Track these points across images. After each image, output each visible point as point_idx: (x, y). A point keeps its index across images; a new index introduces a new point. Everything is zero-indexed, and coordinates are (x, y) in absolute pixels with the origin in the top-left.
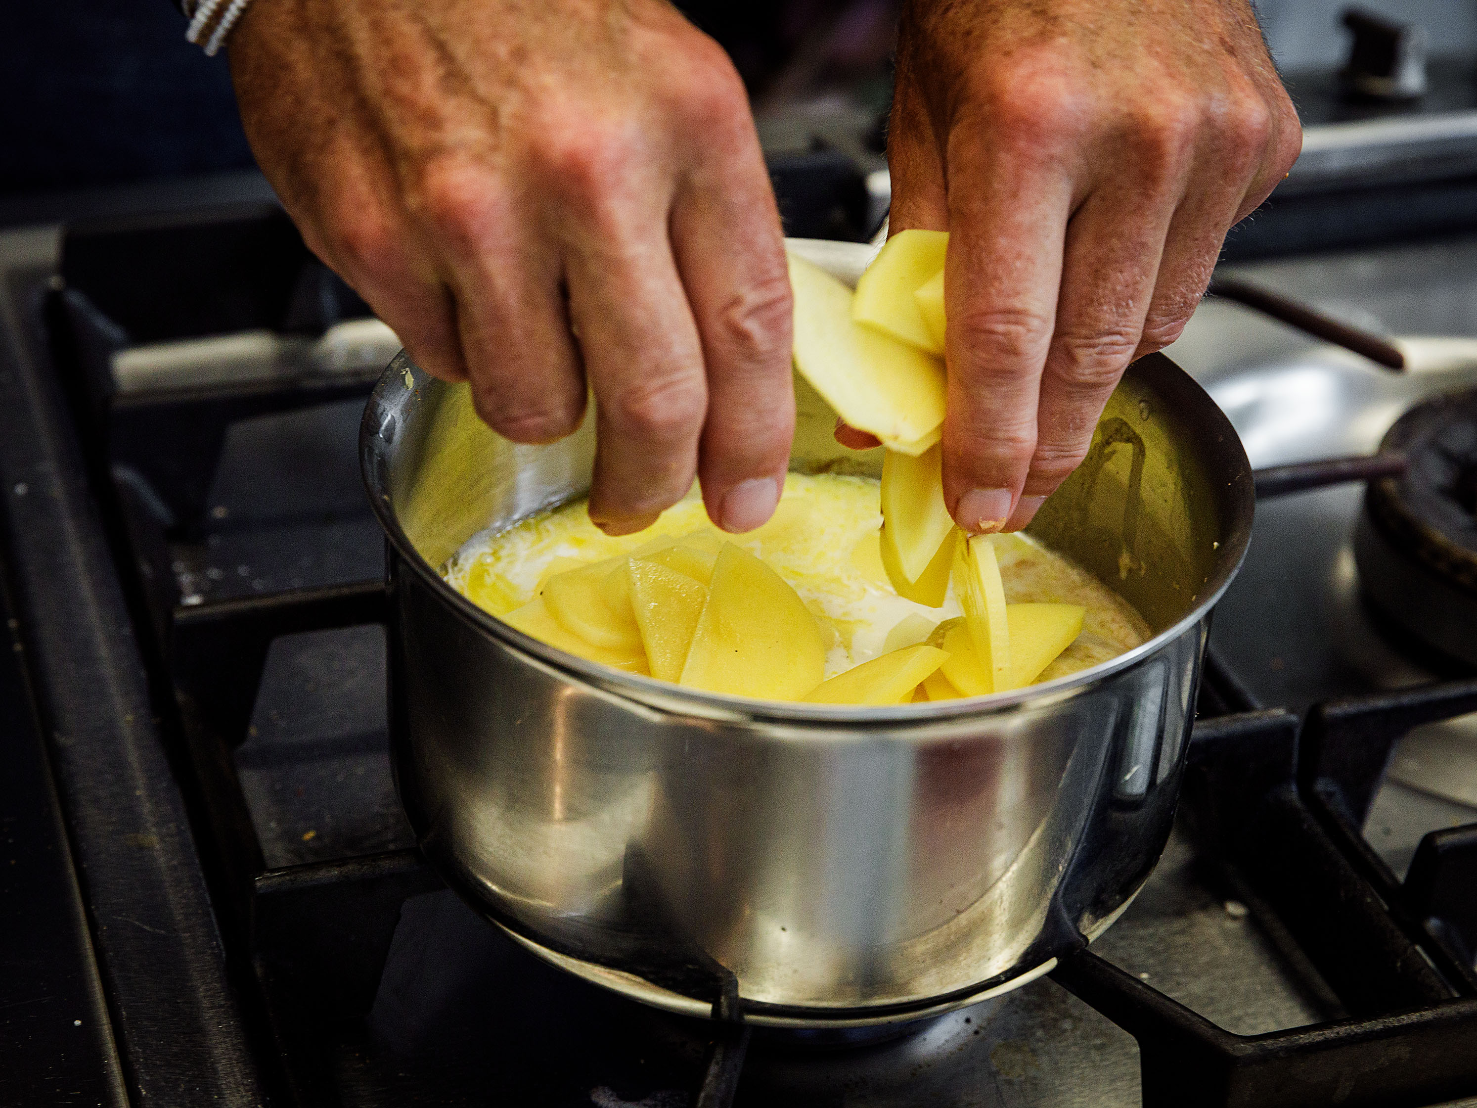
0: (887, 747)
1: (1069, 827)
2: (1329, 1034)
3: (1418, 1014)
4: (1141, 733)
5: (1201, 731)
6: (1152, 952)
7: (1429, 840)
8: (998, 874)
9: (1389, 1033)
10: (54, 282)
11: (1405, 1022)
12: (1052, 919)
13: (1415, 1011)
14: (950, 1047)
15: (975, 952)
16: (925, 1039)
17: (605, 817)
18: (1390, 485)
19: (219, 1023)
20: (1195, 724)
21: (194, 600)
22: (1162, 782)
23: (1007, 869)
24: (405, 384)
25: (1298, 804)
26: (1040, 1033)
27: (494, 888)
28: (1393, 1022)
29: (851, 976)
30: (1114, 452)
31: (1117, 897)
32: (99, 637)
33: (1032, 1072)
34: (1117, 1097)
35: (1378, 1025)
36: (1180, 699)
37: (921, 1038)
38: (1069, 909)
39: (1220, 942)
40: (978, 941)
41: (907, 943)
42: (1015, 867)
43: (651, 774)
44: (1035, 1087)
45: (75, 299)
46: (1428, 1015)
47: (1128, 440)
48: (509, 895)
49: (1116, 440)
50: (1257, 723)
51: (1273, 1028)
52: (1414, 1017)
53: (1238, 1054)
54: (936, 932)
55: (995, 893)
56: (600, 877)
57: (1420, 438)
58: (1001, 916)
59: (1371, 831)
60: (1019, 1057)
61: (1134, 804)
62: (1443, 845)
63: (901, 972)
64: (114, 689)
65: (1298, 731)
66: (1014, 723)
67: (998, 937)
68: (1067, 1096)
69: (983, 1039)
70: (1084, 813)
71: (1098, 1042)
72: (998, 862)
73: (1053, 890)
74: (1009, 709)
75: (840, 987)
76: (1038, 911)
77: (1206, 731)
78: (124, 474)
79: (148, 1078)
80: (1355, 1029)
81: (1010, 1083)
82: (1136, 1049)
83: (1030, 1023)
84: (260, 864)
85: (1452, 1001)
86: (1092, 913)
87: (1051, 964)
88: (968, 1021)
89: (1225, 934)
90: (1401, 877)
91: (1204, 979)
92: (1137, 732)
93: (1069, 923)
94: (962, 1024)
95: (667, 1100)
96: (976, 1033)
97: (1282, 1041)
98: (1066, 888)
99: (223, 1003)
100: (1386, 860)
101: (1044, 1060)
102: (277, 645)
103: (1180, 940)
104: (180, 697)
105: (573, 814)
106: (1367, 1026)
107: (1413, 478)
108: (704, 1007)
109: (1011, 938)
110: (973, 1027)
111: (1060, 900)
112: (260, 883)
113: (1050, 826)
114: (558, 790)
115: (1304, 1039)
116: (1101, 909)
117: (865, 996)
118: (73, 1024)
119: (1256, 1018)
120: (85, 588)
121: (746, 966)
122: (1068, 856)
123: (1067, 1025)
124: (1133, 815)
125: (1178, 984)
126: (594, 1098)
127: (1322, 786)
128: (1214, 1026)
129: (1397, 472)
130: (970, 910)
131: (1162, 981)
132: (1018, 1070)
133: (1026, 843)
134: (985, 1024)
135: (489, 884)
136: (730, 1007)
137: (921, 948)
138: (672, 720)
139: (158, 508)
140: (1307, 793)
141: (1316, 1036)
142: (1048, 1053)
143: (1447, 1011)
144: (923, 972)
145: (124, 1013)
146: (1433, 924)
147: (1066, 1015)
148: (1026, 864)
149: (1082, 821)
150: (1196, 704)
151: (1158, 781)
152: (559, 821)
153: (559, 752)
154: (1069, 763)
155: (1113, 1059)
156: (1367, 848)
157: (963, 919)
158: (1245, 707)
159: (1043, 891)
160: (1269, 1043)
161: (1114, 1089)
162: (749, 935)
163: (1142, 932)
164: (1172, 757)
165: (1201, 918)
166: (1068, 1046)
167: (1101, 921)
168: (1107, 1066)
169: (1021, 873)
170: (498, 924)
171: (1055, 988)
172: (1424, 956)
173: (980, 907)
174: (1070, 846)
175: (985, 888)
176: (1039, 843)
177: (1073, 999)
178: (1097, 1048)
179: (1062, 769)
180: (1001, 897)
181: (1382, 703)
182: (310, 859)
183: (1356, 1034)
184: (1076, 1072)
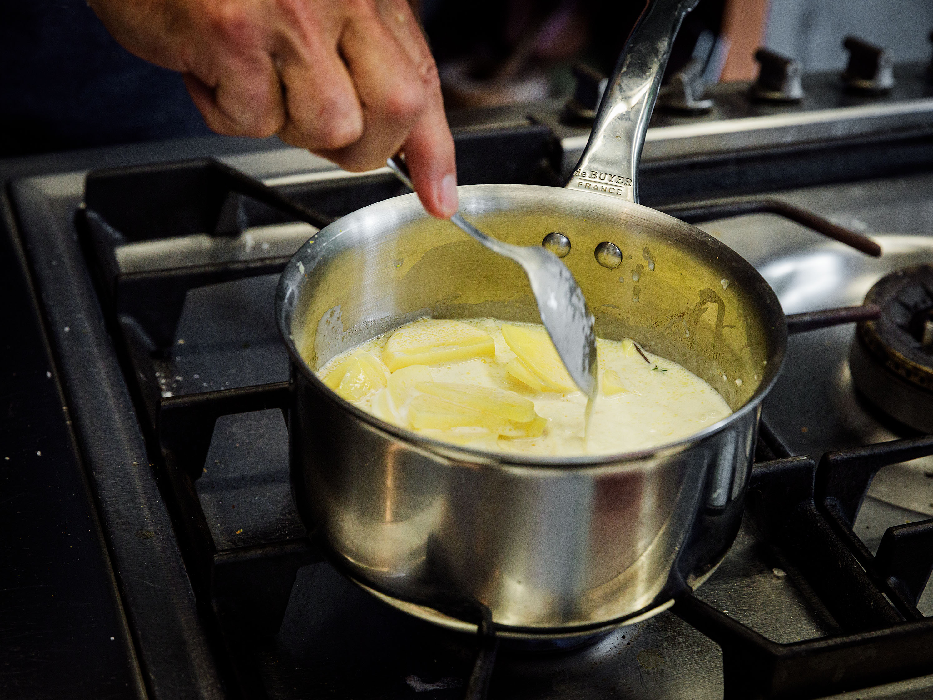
0: (577, 479)
1: (681, 525)
2: (831, 642)
3: (881, 631)
4: (723, 470)
5: (758, 469)
6: (730, 597)
7: (889, 532)
8: (640, 552)
9: (865, 642)
10: (82, 205)
11: (874, 636)
12: (672, 577)
13: (879, 629)
14: (613, 652)
15: (628, 596)
16: (599, 648)
17: (417, 519)
18: (871, 324)
19: (194, 639)
20: (754, 465)
21: (169, 395)
22: (735, 499)
23: (646, 548)
24: (299, 271)
25: (815, 511)
26: (665, 644)
27: (352, 560)
28: (867, 635)
29: (557, 610)
30: (707, 308)
31: (709, 566)
32: (116, 416)
33: (661, 667)
34: (709, 681)
35: (859, 637)
36: (745, 450)
37: (597, 647)
38: (681, 571)
39: (769, 592)
40: (630, 590)
41: (589, 591)
42: (650, 548)
43: (443, 495)
44: (662, 675)
45: (92, 215)
46: (887, 631)
47: (715, 302)
48: (361, 565)
49: (708, 301)
50: (791, 464)
51: (800, 639)
52: (879, 633)
53: (778, 654)
54: (605, 585)
55: (639, 563)
56: (414, 554)
57: (888, 297)
58: (643, 575)
59: (858, 527)
60: (653, 658)
61: (718, 511)
62: (898, 535)
63: (586, 608)
64: (126, 447)
65: (815, 470)
66: (650, 465)
67: (640, 587)
68: (681, 681)
69: (633, 647)
70: (690, 516)
71: (699, 649)
72: (641, 544)
73: (672, 561)
74: (647, 456)
75: (551, 616)
76: (664, 573)
77: (761, 470)
78: (126, 320)
79: (155, 669)
80: (846, 640)
81: (648, 673)
82: (721, 654)
83: (659, 638)
84: (212, 548)
85: (902, 623)
86: (694, 574)
87: (671, 603)
88: (624, 637)
89: (773, 587)
90: (874, 554)
91: (760, 613)
92: (720, 469)
93: (682, 580)
94: (620, 639)
95: (450, 683)
96: (628, 644)
97: (803, 647)
98: (680, 561)
99: (195, 627)
100: (866, 544)
101: (668, 659)
102: (220, 421)
103: (747, 591)
104: (164, 451)
105: (398, 517)
106: (852, 638)
107: (884, 319)
108: (473, 628)
109: (648, 588)
110: (627, 641)
111: (676, 567)
112: (216, 559)
113: (670, 525)
114: (389, 503)
115: (816, 645)
116: (699, 573)
117: (565, 621)
118: (110, 639)
119: (790, 635)
120: (107, 388)
121: (497, 604)
122: (680, 541)
123: (681, 640)
124: (718, 518)
125: (746, 616)
126: (408, 682)
127: (829, 501)
128: (765, 639)
129: (875, 317)
130: (625, 572)
131: (736, 614)
132: (653, 665)
133: (656, 534)
134: (633, 639)
135: (349, 559)
136: (488, 628)
137: (597, 594)
138: (455, 464)
139: (146, 340)
140: (820, 506)
141: (823, 644)
142: (670, 656)
143: (898, 629)
144: (598, 607)
145: (140, 633)
146: (892, 580)
147: (680, 634)
148: (657, 546)
149: (689, 521)
150: (754, 454)
151: (733, 498)
152: (390, 522)
153: (390, 481)
154: (682, 487)
155: (707, 659)
156: (855, 536)
157: (621, 577)
158: (785, 455)
159: (667, 561)
160: (796, 648)
161: (707, 676)
162: (499, 586)
163: (724, 586)
164: (741, 484)
165: (758, 577)
166: (681, 652)
167: (699, 578)
168: (704, 663)
169: (654, 552)
170: (354, 580)
171: (674, 618)
172: (888, 599)
173: (630, 570)
174: (682, 536)
175: (633, 560)
176: (665, 533)
177: (684, 624)
178: (698, 652)
179: (677, 491)
180: (643, 564)
181: (864, 453)
182: (240, 545)
183: (846, 642)
184: (686, 666)
